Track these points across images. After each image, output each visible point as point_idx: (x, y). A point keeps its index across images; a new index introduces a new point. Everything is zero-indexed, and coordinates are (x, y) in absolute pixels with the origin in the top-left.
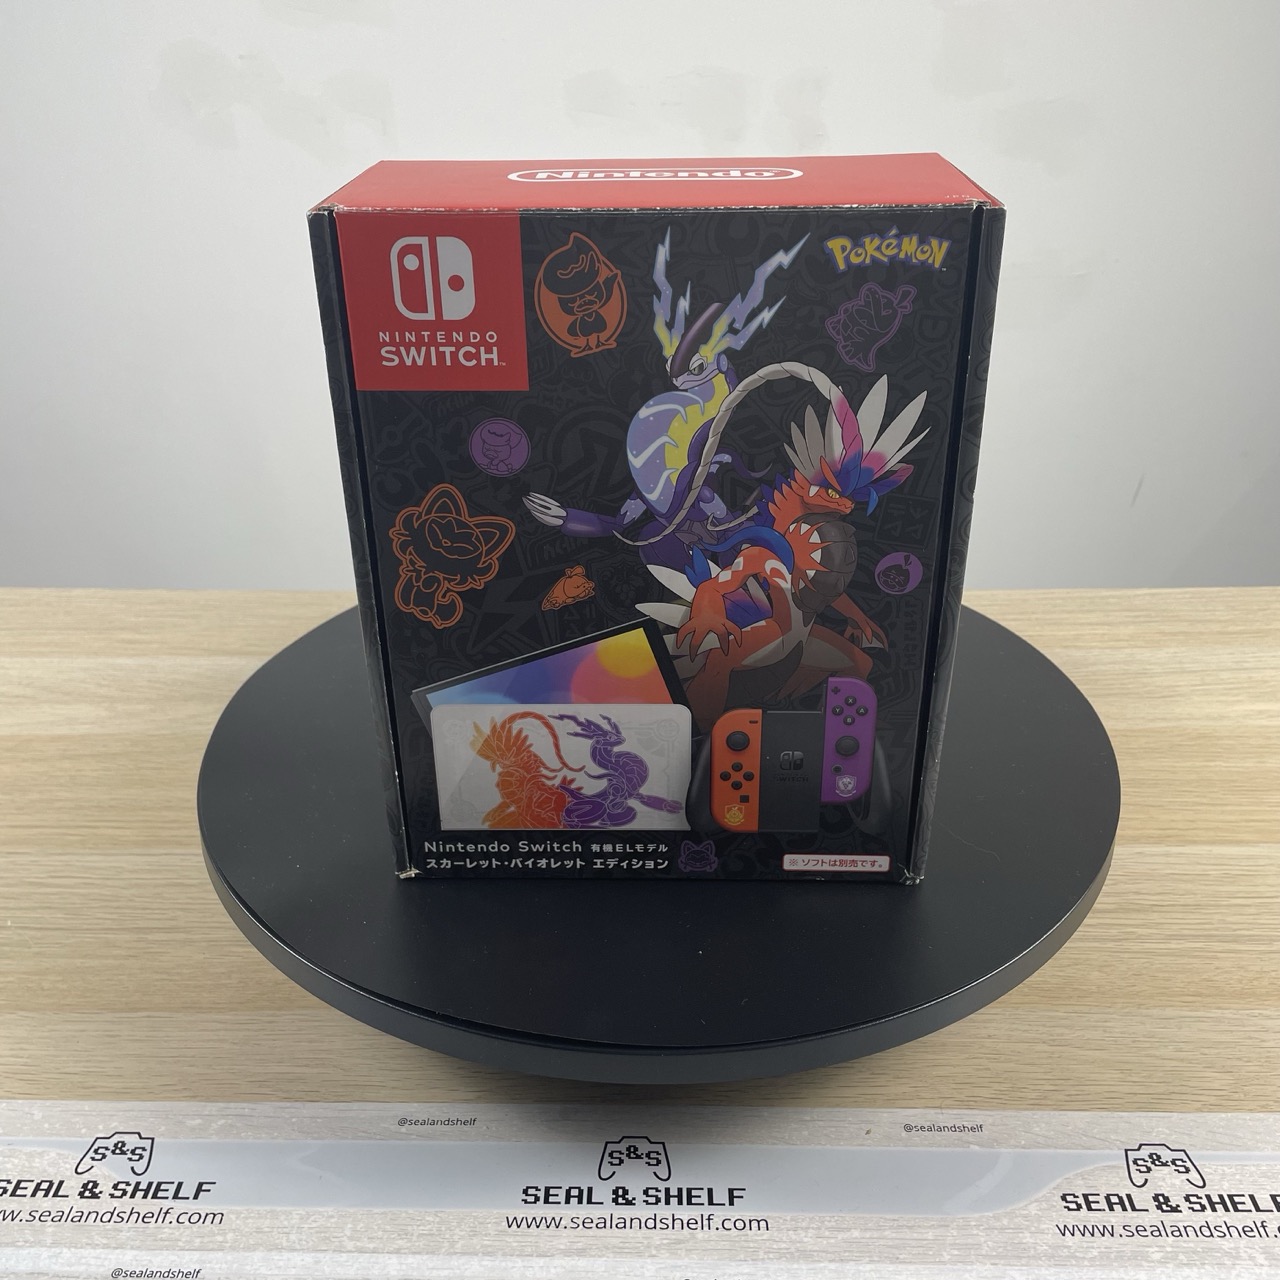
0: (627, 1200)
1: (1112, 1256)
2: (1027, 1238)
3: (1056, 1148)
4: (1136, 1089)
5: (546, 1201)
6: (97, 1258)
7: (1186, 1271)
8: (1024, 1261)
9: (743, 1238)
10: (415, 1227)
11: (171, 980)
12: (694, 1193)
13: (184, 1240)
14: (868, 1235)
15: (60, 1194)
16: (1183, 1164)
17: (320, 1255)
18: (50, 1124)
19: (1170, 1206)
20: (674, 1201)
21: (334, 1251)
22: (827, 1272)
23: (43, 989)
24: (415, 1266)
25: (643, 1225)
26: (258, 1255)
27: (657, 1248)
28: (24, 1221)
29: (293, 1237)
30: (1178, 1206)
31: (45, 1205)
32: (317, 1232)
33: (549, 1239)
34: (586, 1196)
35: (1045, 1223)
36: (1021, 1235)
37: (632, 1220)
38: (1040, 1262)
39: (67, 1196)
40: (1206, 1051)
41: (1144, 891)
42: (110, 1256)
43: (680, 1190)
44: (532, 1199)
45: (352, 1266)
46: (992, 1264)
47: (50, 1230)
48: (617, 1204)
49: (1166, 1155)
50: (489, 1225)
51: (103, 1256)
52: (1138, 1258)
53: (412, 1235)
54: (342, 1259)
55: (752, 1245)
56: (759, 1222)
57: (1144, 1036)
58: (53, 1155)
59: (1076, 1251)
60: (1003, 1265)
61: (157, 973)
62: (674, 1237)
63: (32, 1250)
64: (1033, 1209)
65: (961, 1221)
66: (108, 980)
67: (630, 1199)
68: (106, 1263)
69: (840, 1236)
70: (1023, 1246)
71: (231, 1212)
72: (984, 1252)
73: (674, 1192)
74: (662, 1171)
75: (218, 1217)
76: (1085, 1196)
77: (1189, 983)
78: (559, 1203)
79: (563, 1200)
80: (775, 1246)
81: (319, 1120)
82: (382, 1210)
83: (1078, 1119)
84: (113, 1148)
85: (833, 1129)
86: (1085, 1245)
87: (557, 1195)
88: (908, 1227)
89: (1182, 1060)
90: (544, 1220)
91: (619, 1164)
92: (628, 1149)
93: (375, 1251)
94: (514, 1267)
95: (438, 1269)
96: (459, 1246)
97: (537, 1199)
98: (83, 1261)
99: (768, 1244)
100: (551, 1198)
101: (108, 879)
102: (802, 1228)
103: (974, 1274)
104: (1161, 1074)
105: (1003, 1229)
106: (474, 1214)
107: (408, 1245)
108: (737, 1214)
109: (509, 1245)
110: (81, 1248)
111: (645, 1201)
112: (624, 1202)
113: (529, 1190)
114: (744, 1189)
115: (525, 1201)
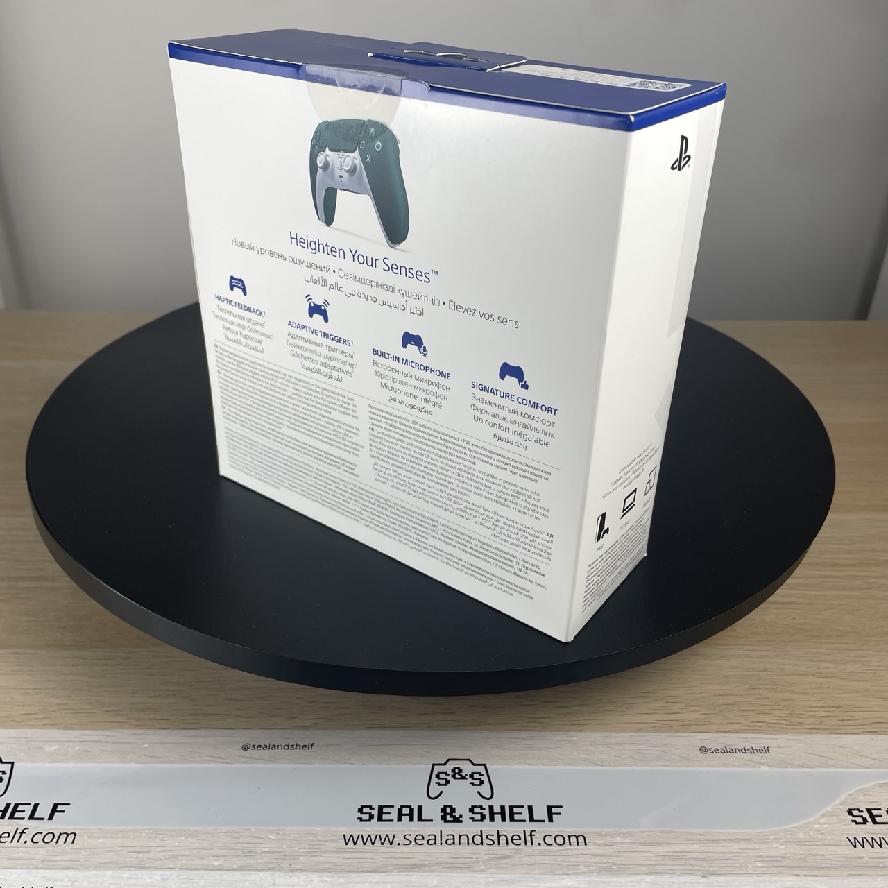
0: (454, 817)
5: (380, 819)
8: (823, 872)
9: (564, 853)
12: (515, 810)
20: (498, 818)
25: (471, 841)
27: (484, 862)
33: (385, 855)
34: (415, 814)
35: (837, 836)
36: (817, 847)
37: (460, 836)
38: (838, 873)
43: (503, 808)
44: (366, 817)
46: (795, 875)
48: (446, 821)
50: (327, 843)
55: (572, 859)
56: (577, 837)
59: (868, 862)
60: (805, 875)
62: (500, 852)
64: (825, 822)
65: (762, 834)
67: (457, 816)
69: (653, 848)
70: (820, 857)
71: (84, 832)
72: (785, 864)
73: (497, 810)
74: (486, 790)
76: (869, 811)
78: (392, 821)
86: (875, 856)
87: (390, 814)
88: (715, 841)
91: (446, 785)
92: (453, 770)
93: (220, 868)
94: (350, 883)
96: (298, 863)
97: (371, 817)
99: (586, 858)
100: (384, 816)
105: (798, 842)
106: (315, 832)
107: (252, 861)
108: (557, 830)
109: (348, 861)
111: (470, 818)
112: (452, 819)
113: (364, 809)
114: (561, 807)
115: (360, 820)
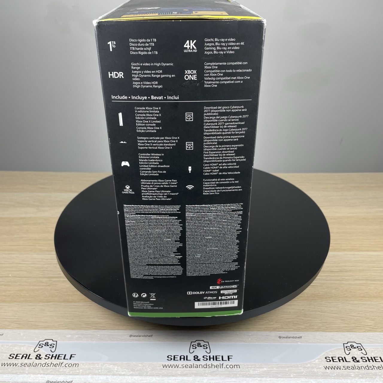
1: (340, 375)
2: (315, 370)
3: (323, 343)
4: (346, 325)
6: (42, 377)
7: (362, 380)
9: (233, 371)
10: (136, 368)
11: (60, 293)
12: (218, 357)
13: (67, 372)
14: (269, 369)
15: (30, 358)
16: (360, 348)
17: (108, 376)
18: (26, 337)
19: (357, 360)
20: (212, 359)
21: (112, 375)
22: (257, 381)
23: (21, 296)
24: (136, 379)
25: (203, 367)
26: (90, 376)
27: (207, 373)
28: (19, 366)
29: (99, 371)
30: (359, 360)
31: (25, 361)
32: (107, 369)
33: (175, 371)
34: (186, 358)
36: (314, 369)
37: (200, 365)
38: (319, 377)
39: (32, 359)
40: (367, 314)
42: (45, 377)
43: (213, 356)
44: (170, 359)
45: (117, 379)
46: (305, 378)
47: (27, 369)
48: (195, 360)
49: (355, 345)
50: (158, 367)
51: (43, 377)
52: (348, 376)
53: (135, 370)
54: (114, 377)
55: (235, 373)
56: (237, 366)
57: (348, 309)
58: (27, 346)
59: (330, 374)
60: (309, 378)
61: (56, 290)
62: (212, 370)
63: (22, 375)
65: (296, 365)
66: (41, 293)
67: (199, 359)
68: (45, 379)
69: (261, 370)
70: (314, 373)
72: (303, 374)
73: (212, 357)
74: (208, 350)
75: (77, 365)
76: (332, 358)
77: (361, 293)
78: (178, 360)
80: (242, 373)
81: (106, 335)
84: (44, 344)
85: (258, 338)
86: (332, 372)
87: (177, 358)
88: (281, 367)
89: (359, 317)
91: (195, 349)
92: (198, 344)
93: (124, 375)
94: (165, 380)
95: (143, 380)
96: (149, 373)
97: (171, 359)
98: (38, 378)
99: (240, 372)
100: (175, 359)
101: (39, 262)
102: (250, 368)
103: (300, 381)
104: (354, 321)
105: (308, 367)
106: (153, 364)
108: (230, 363)
109: (164, 373)
110: (37, 374)
111: (203, 360)
112: (197, 360)
113: (169, 356)
114: (232, 356)
115: (168, 360)
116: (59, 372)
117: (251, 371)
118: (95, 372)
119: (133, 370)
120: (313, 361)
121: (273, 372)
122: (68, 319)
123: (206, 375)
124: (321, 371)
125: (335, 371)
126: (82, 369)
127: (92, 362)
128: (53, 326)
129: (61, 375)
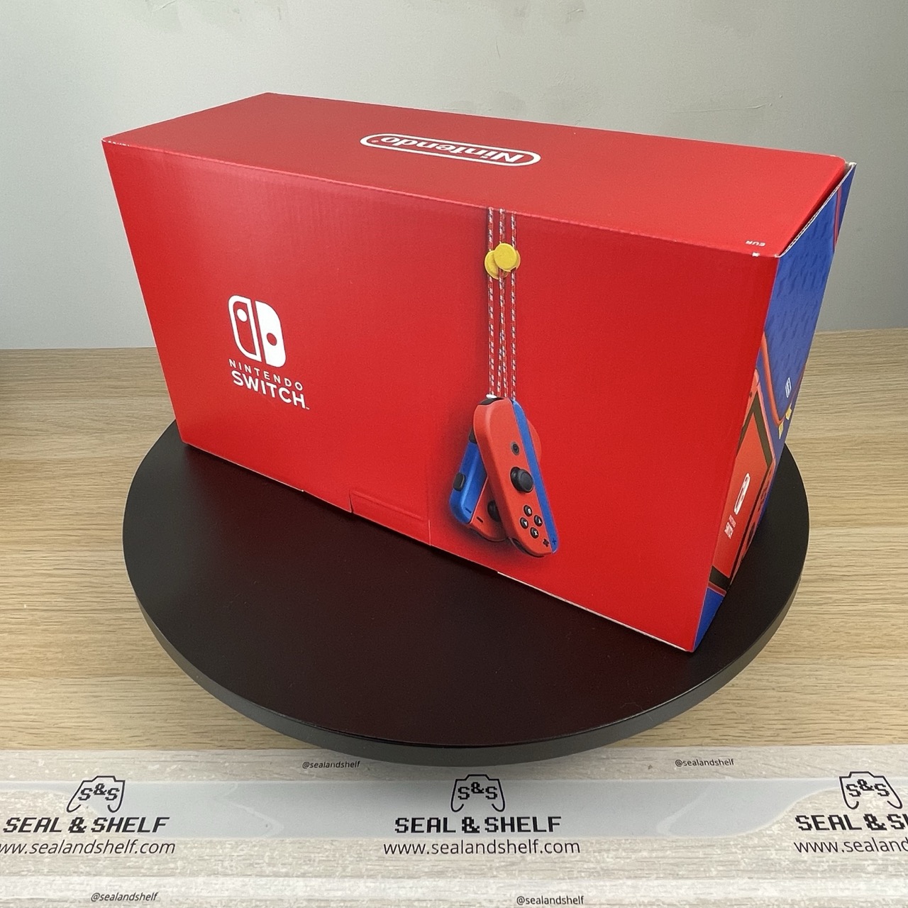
0: (473, 828)
1: (838, 870)
2: (773, 855)
3: (788, 777)
4: (844, 726)
5: (413, 830)
6: (82, 884)
7: (895, 881)
8: (772, 875)
9: (561, 860)
10: (317, 855)
11: (139, 650)
12: (523, 821)
13: (145, 867)
14: (654, 855)
15: (55, 829)
16: (884, 789)
17: (245, 879)
18: (50, 770)
19: (878, 825)
20: (508, 828)
21: (257, 875)
22: (625, 887)
23: (47, 659)
24: (317, 888)
25: (486, 850)
26: (200, 880)
27: (497, 868)
28: (28, 853)
29: (226, 864)
30: (883, 824)
31: (44, 839)
32: (244, 860)
33: (416, 863)
34: (440, 826)
35: (786, 842)
36: (768, 852)
37: (477, 845)
38: (784, 876)
39: (60, 831)
40: (892, 693)
41: (837, 565)
42: (90, 883)
43: (512, 819)
44: (402, 829)
45: (269, 888)
46: (749, 878)
47: (47, 860)
48: (466, 831)
49: (871, 782)
50: (371, 852)
52: (857, 870)
53: (314, 861)
54: (261, 883)
56: (572, 845)
57: (846, 682)
58: (51, 795)
59: (811, 865)
60: (758, 878)
61: (129, 644)
62: (509, 860)
63: (33, 879)
64: (775, 829)
65: (723, 841)
66: (94, 651)
67: (476, 827)
68: (88, 888)
69: (633, 856)
71: (181, 843)
72: (742, 868)
73: (508, 821)
74: (499, 803)
75: (171, 848)
76: (814, 818)
77: (874, 637)
78: (423, 832)
79: (426, 831)
80: (585, 866)
81: (245, 765)
82: (291, 839)
83: (804, 751)
84: (94, 789)
85: (624, 766)
86: (817, 860)
87: (421, 825)
88: (685, 847)
89: (875, 701)
90: (412, 847)
91: (466, 798)
92: (473, 785)
93: (287, 875)
94: (390, 888)
95: (334, 890)
96: (349, 870)
97: (406, 829)
98: (71, 887)
99: (580, 863)
100: (416, 827)
101: (94, 570)
102: (604, 850)
103: (735, 887)
104: (861, 713)
105: (755, 847)
106: (360, 842)
107: (311, 869)
108: (555, 839)
109: (387, 868)
110: (70, 875)
111: (486, 829)
112: (471, 830)
113: (400, 821)
114: (560, 818)
115: (398, 830)
116: (125, 868)
117: (608, 860)
118: (214, 867)
119: (310, 860)
120: (767, 829)
121: (665, 861)
122: (153, 720)
123: (495, 873)
124: (787, 857)
125: (824, 857)
126: (182, 859)
127: (208, 839)
128: (118, 739)
129: (128, 876)
